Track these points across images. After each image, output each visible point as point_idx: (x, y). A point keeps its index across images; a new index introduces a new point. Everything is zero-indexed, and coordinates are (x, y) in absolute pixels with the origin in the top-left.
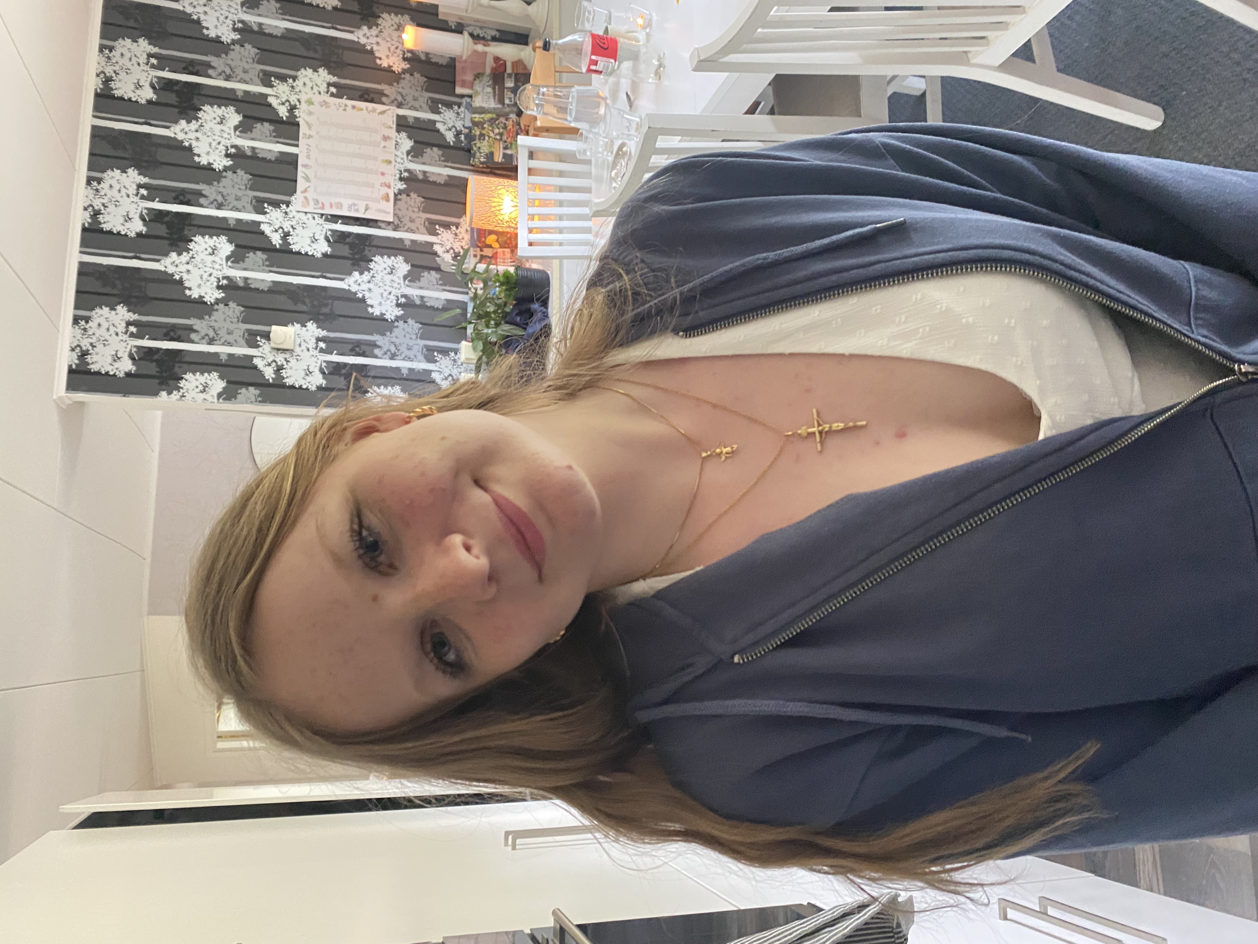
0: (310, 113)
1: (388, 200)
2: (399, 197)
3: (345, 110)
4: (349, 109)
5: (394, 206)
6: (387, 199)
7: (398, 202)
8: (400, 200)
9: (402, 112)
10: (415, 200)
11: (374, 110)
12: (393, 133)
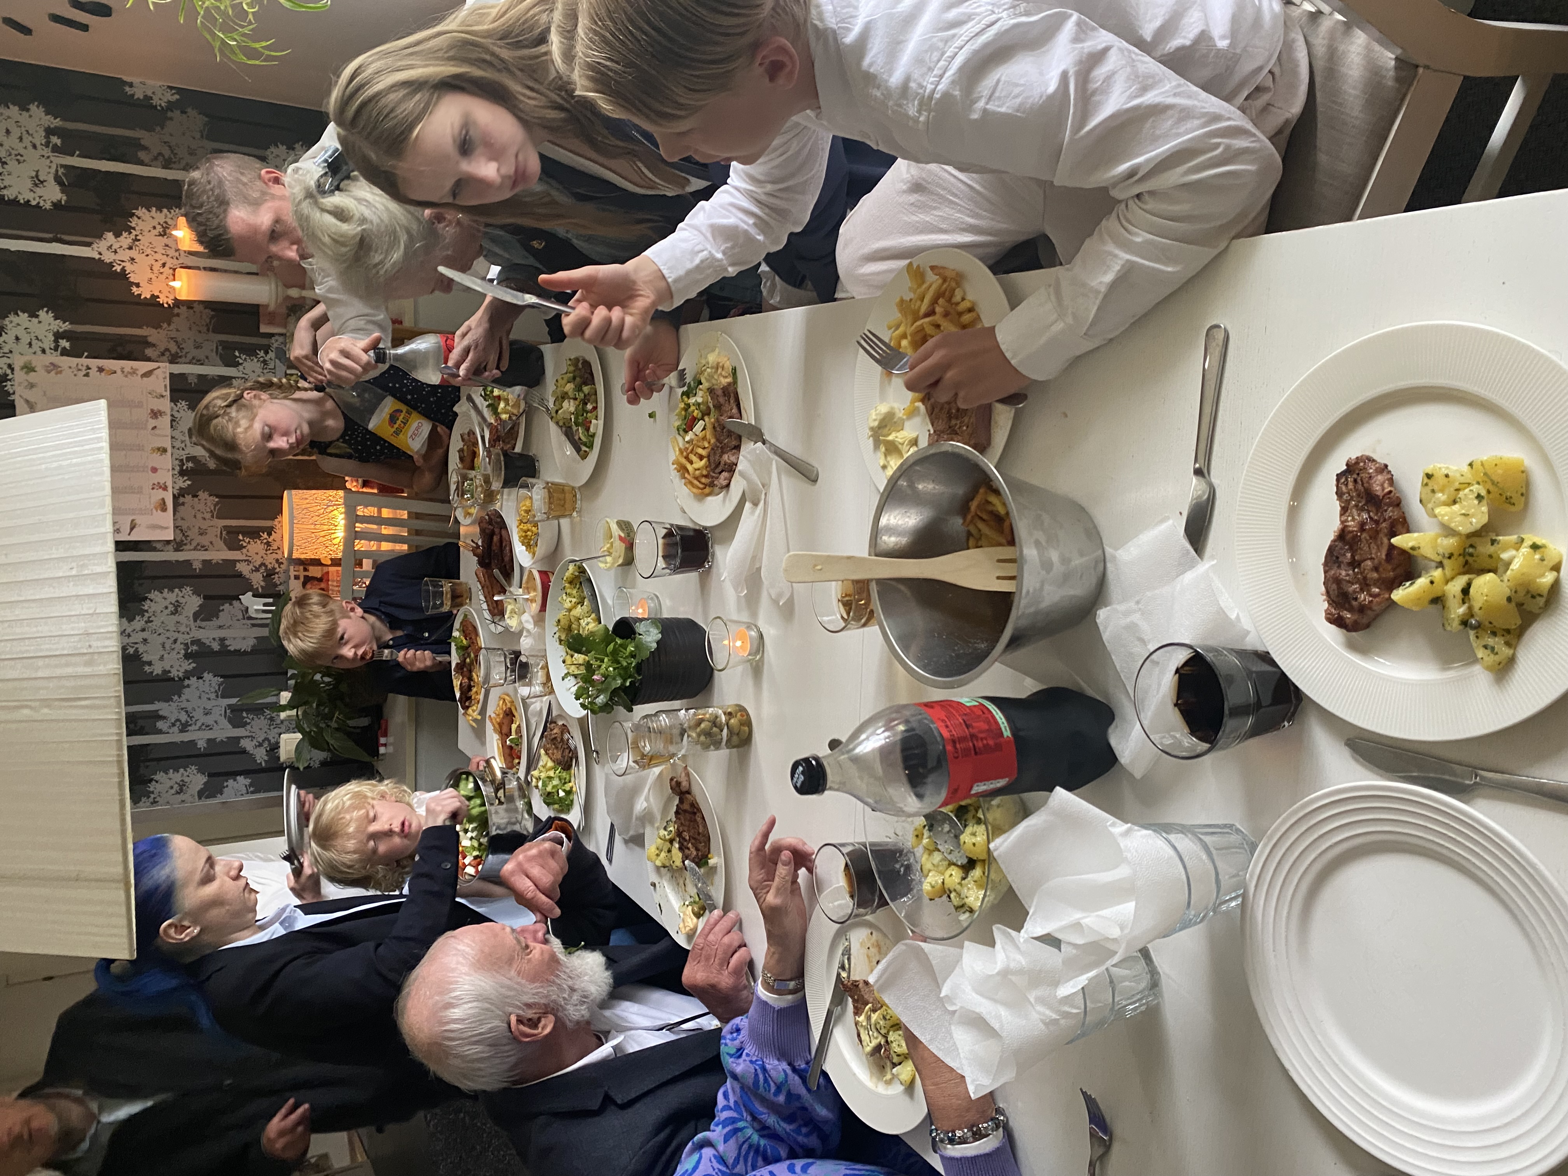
0: (32, 386)
1: (164, 509)
2: (181, 500)
3: (87, 375)
4: (93, 372)
5: (174, 514)
6: (163, 507)
7: (181, 508)
8: (183, 504)
9: (178, 369)
10: (206, 501)
11: (134, 372)
12: (166, 405)
